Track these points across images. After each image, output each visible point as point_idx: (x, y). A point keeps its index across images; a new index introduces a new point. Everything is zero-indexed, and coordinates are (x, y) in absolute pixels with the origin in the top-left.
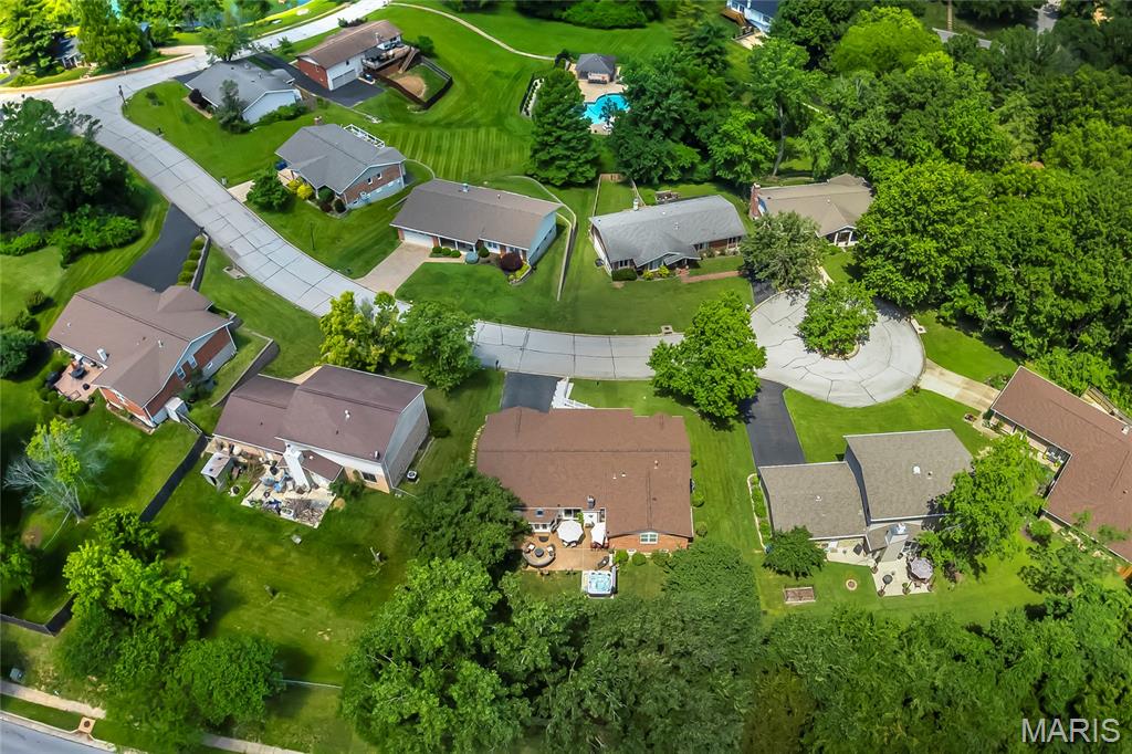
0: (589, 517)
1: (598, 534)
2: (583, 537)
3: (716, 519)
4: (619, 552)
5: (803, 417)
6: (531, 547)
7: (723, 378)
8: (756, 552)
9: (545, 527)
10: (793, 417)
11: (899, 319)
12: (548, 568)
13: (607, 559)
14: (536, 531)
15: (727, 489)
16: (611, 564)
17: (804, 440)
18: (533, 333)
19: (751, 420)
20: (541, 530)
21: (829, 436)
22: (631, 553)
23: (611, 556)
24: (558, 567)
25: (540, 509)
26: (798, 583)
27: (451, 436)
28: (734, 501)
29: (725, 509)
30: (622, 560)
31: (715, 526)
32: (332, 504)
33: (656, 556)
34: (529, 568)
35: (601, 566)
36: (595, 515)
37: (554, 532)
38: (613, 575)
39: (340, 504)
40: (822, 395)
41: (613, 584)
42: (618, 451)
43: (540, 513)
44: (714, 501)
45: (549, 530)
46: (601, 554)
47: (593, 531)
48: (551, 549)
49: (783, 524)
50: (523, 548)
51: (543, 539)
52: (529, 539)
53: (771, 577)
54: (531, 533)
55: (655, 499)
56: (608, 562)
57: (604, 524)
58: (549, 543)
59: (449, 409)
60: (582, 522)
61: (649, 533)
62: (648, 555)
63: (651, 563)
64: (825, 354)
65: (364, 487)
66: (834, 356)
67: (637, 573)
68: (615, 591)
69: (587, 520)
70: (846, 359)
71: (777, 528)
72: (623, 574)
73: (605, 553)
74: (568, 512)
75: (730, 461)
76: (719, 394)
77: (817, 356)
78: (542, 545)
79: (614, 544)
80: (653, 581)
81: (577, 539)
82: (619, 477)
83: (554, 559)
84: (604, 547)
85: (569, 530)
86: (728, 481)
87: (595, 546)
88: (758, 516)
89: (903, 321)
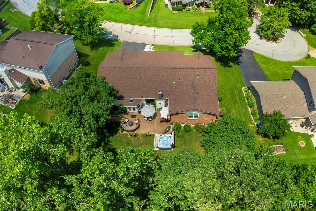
0: (159, 103)
1: (164, 113)
2: (155, 115)
3: (229, 108)
4: (176, 124)
5: (264, 63)
6: (126, 120)
7: (231, 33)
8: (251, 126)
9: (134, 109)
10: (260, 64)
11: (295, 31)
12: (135, 132)
13: (169, 128)
14: (130, 112)
15: (232, 94)
16: (171, 130)
17: (267, 73)
18: (136, 27)
19: (240, 64)
20: (132, 111)
21: (278, 72)
22: (183, 125)
23: (172, 126)
24: (141, 132)
25: (131, 99)
26: (275, 143)
27: (90, 66)
28: (237, 99)
29: (232, 103)
30: (178, 128)
31: (229, 111)
32: (24, 97)
33: (197, 126)
34: (125, 132)
35: (166, 132)
36: (163, 102)
37: (140, 112)
38: (173, 136)
39: (28, 97)
40: (270, 56)
41: (172, 142)
42: (176, 68)
43: (131, 101)
44: (226, 99)
45: (136, 111)
46: (166, 125)
47: (161, 111)
48: (137, 121)
49: (267, 109)
50: (122, 121)
51: (133, 116)
52: (126, 116)
53: (260, 139)
54: (126, 112)
55: (197, 93)
56: (170, 129)
57: (168, 107)
58: (136, 118)
59: (91, 54)
60: (155, 107)
61: (194, 113)
62: (193, 126)
63: (194, 130)
64: (268, 40)
65: (40, 88)
66: (272, 41)
67: (186, 136)
68: (174, 146)
69: (158, 106)
70: (277, 43)
71: (264, 112)
72: (178, 137)
73: (168, 124)
74: (148, 102)
75: (233, 81)
76: (229, 42)
77: (264, 41)
78: (132, 120)
79: (174, 119)
80: (196, 141)
81: (152, 115)
82: (177, 82)
83: (138, 127)
84: (167, 121)
85: (148, 111)
86: (232, 90)
87: (163, 120)
88: (250, 107)
89: (296, 31)
